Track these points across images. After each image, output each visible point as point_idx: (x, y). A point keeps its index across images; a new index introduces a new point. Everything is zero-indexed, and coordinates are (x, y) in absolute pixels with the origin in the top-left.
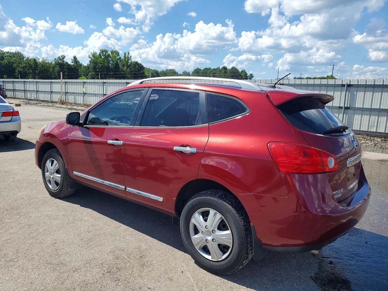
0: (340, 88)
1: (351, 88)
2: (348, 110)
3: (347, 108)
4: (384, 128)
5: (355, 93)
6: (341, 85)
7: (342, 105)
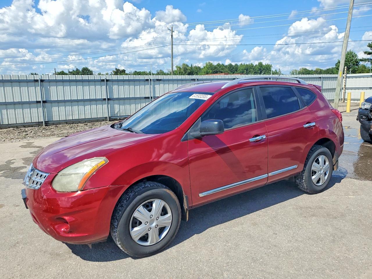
0: (33, 83)
1: (43, 82)
2: (46, 103)
3: (44, 102)
4: (78, 115)
5: (49, 87)
6: (33, 81)
7: (40, 100)
